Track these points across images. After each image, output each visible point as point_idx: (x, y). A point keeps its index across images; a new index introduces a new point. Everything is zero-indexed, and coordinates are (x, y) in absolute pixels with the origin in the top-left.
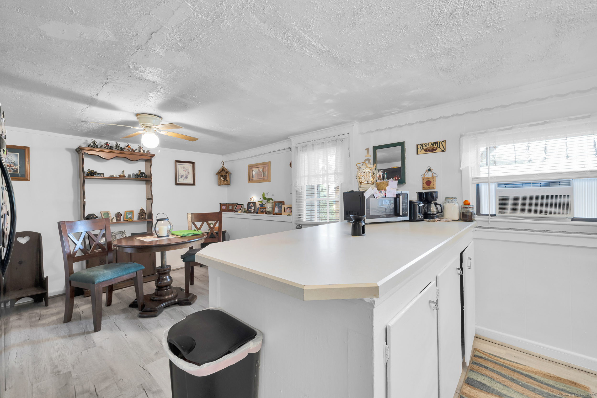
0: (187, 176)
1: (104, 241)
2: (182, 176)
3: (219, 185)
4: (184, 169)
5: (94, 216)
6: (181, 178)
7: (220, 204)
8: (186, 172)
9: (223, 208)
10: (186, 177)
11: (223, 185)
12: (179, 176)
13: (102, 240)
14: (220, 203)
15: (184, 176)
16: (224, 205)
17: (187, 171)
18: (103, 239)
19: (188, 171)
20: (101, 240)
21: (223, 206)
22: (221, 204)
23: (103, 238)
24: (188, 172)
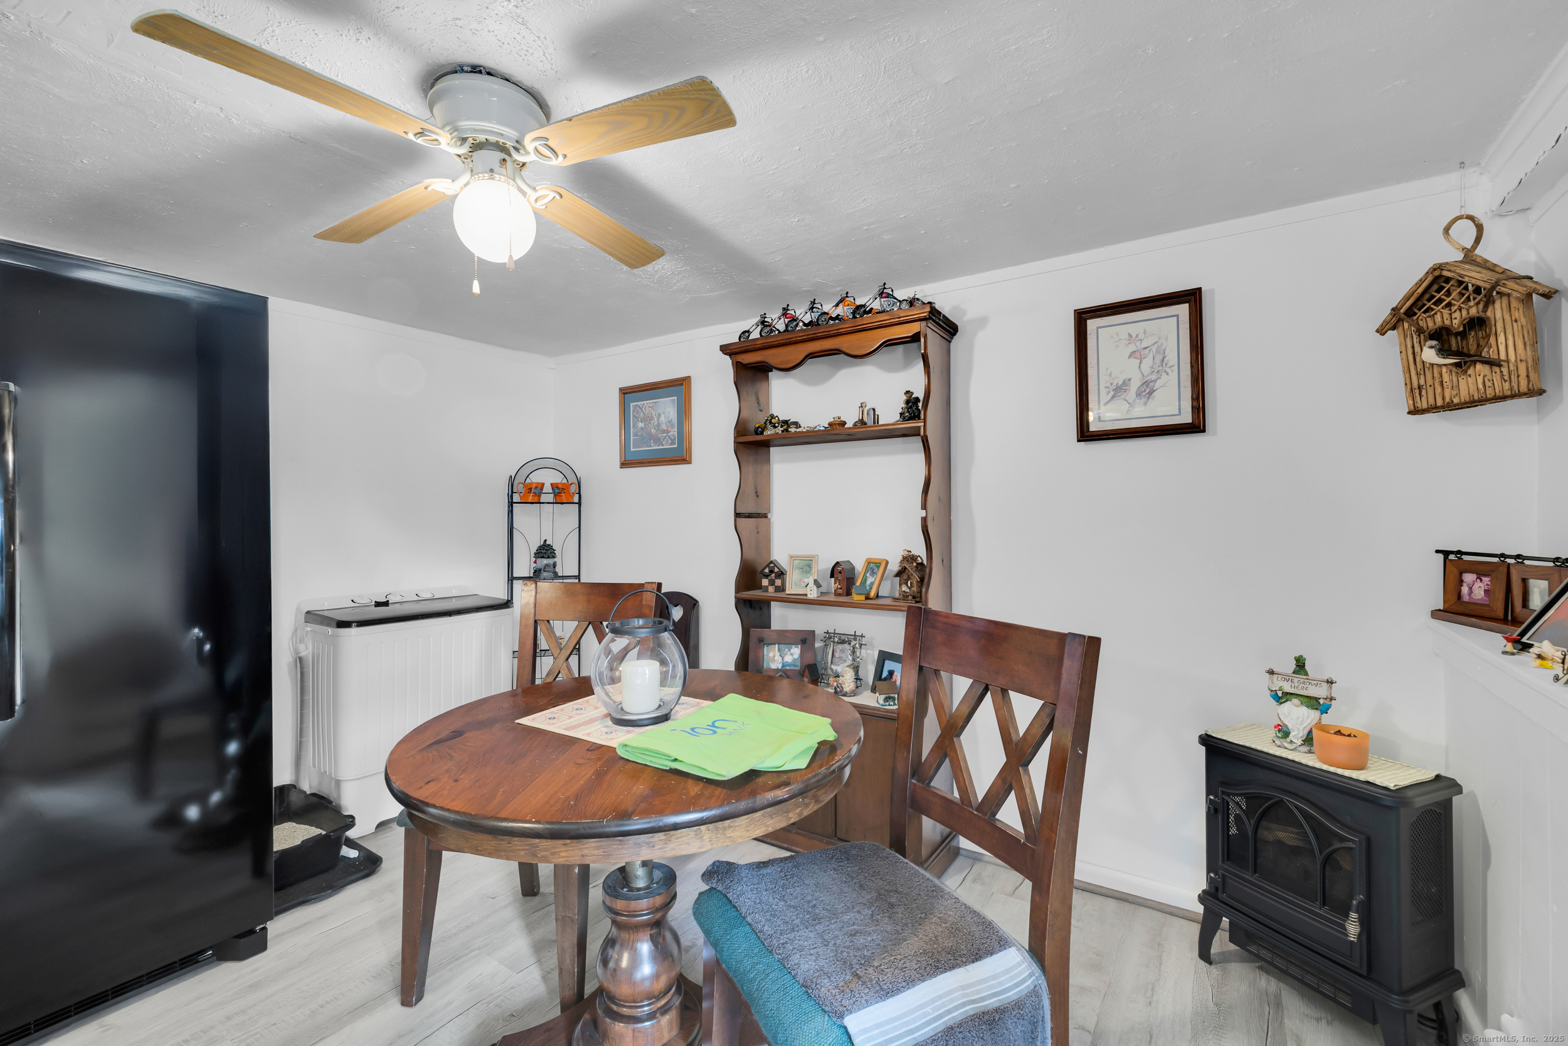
0: (1155, 381)
1: (794, 660)
2: (1119, 390)
3: (1410, 413)
4: (1132, 348)
5: (774, 567)
6: (1113, 397)
7: (1441, 556)
8: (1147, 363)
9: (1465, 590)
10: (1147, 390)
11: (1450, 407)
12: (1103, 391)
13: (789, 653)
14: (1446, 554)
15: (1135, 385)
16: (1481, 570)
17: (1151, 356)
18: (792, 651)
19: (1158, 352)
20: (786, 654)
21: (1469, 578)
22: (1452, 557)
23: (793, 646)
24: (1159, 358)
